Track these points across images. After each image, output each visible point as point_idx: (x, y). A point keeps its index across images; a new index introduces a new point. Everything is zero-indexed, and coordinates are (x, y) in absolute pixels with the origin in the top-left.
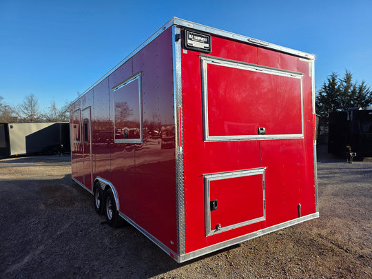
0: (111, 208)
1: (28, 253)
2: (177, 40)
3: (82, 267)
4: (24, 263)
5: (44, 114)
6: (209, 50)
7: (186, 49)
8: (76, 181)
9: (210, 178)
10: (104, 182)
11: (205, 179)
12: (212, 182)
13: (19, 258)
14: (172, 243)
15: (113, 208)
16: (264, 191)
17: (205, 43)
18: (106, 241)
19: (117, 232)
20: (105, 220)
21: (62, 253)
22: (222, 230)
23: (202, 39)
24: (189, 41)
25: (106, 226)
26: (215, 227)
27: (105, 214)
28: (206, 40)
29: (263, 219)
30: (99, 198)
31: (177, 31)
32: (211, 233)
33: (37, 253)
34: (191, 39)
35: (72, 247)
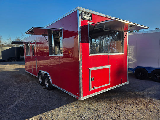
0: (48, 82)
1: (16, 101)
2: (79, 16)
3: (40, 105)
4: (15, 105)
5: (5, 43)
6: (91, 20)
7: (83, 19)
8: (28, 72)
9: (91, 69)
10: (43, 72)
11: (90, 70)
12: (92, 71)
13: (13, 103)
14: (77, 93)
15: (49, 82)
16: (110, 74)
17: (90, 17)
18: (47, 95)
19: (51, 92)
20: (45, 87)
21: (30, 100)
22: (96, 88)
23: (89, 15)
24: (84, 16)
25: (46, 89)
26: (93, 87)
27: (44, 85)
28: (90, 16)
29: (109, 84)
30: (41, 79)
31: (80, 12)
32: (92, 89)
33: (19, 101)
34: (85, 16)
35: (34, 98)
